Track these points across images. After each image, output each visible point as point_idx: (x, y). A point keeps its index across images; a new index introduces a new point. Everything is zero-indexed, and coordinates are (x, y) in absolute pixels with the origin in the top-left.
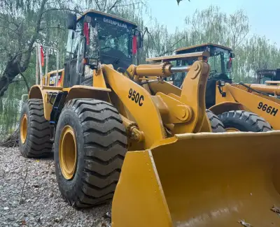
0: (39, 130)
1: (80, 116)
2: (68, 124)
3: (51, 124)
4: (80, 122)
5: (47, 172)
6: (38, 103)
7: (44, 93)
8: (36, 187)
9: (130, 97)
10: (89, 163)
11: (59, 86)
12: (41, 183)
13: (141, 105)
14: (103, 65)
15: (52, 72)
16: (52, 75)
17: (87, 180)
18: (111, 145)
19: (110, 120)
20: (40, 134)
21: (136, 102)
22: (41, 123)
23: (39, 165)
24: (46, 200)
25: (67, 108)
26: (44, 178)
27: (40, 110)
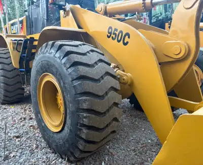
0: (9, 78)
1: (63, 61)
2: (46, 71)
3: (21, 71)
4: (65, 69)
5: (25, 119)
6: (3, 52)
7: (8, 41)
8: (18, 137)
9: (109, 37)
10: (85, 118)
11: (22, 34)
12: (21, 132)
13: (125, 44)
14: (71, 5)
15: (12, 22)
16: (12, 25)
17: (84, 136)
18: (106, 93)
19: (100, 64)
20: (10, 82)
21: (119, 41)
22: (10, 71)
23: (15, 112)
24: (32, 152)
25: (43, 53)
26: (24, 125)
27: (7, 58)
